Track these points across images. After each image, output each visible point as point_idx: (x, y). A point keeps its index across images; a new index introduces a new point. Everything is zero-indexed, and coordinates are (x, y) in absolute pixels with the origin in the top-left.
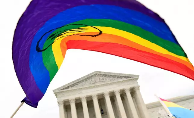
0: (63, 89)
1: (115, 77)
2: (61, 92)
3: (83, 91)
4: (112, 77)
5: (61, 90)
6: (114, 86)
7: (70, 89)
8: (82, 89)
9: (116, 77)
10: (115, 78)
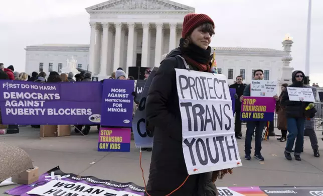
0: (97, 9)
1: (162, 4)
2: (94, 12)
3: (120, 16)
4: (158, 3)
5: (94, 9)
6: (158, 16)
7: (105, 10)
8: (117, 12)
9: (164, 5)
10: (162, 6)
